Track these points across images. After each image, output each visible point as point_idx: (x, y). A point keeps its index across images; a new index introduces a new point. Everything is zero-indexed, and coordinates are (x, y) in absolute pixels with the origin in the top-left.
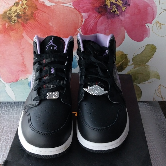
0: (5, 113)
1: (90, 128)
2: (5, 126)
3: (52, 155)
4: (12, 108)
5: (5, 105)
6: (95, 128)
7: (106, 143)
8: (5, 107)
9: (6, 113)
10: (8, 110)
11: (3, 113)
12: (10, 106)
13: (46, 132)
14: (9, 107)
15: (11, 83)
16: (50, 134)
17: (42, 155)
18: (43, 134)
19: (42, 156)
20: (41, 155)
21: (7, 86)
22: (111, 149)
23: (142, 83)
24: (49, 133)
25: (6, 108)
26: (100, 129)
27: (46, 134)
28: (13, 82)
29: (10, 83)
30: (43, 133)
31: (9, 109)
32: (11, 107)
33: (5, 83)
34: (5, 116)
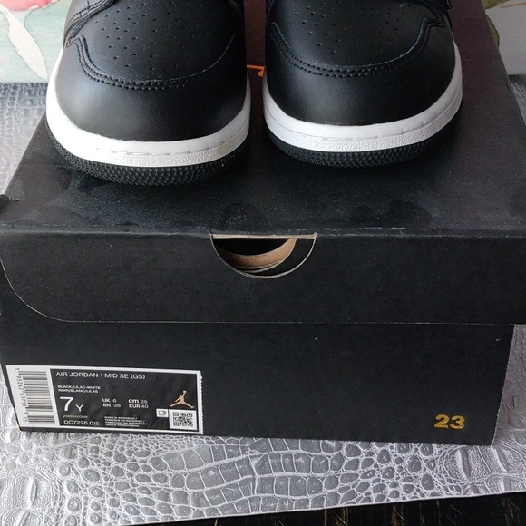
0: (13, 120)
1: (315, 71)
2: (14, 159)
3: (171, 168)
4: (38, 107)
5: (14, 99)
6: (334, 69)
7: (375, 123)
8: (13, 104)
9: (18, 122)
10: (23, 113)
11: (7, 122)
12: (31, 101)
13: (145, 82)
14: (29, 103)
15: (27, 12)
16: (160, 89)
17: (135, 168)
18: (133, 89)
19: (133, 174)
20: (129, 168)
21: (15, 21)
22: (394, 146)
23: (503, 4)
24: (156, 84)
25: (15, 107)
26: (353, 71)
27: (146, 89)
28: (35, 7)
29: (23, 9)
30: (135, 84)
31: (26, 111)
32: (33, 104)
33: (7, 10)
34: (13, 129)
